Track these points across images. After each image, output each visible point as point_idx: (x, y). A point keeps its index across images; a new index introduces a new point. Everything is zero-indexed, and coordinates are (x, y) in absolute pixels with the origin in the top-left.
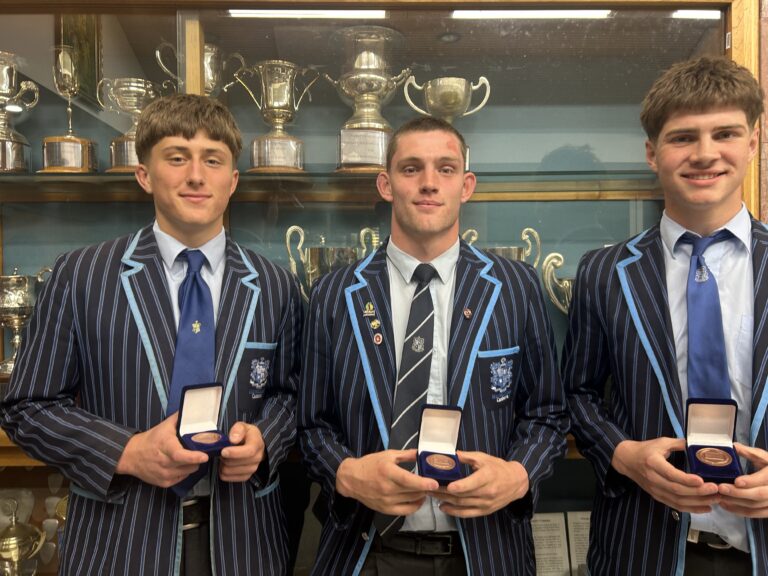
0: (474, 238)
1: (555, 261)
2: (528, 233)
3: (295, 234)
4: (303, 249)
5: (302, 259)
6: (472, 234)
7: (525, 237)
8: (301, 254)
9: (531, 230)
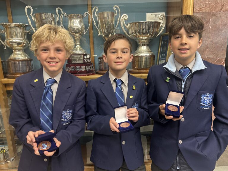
0: (97, 10)
1: (125, 17)
2: (116, 7)
3: (29, 9)
4: (33, 14)
5: (33, 19)
6: (96, 9)
7: (114, 9)
8: (32, 17)
9: (116, 6)
